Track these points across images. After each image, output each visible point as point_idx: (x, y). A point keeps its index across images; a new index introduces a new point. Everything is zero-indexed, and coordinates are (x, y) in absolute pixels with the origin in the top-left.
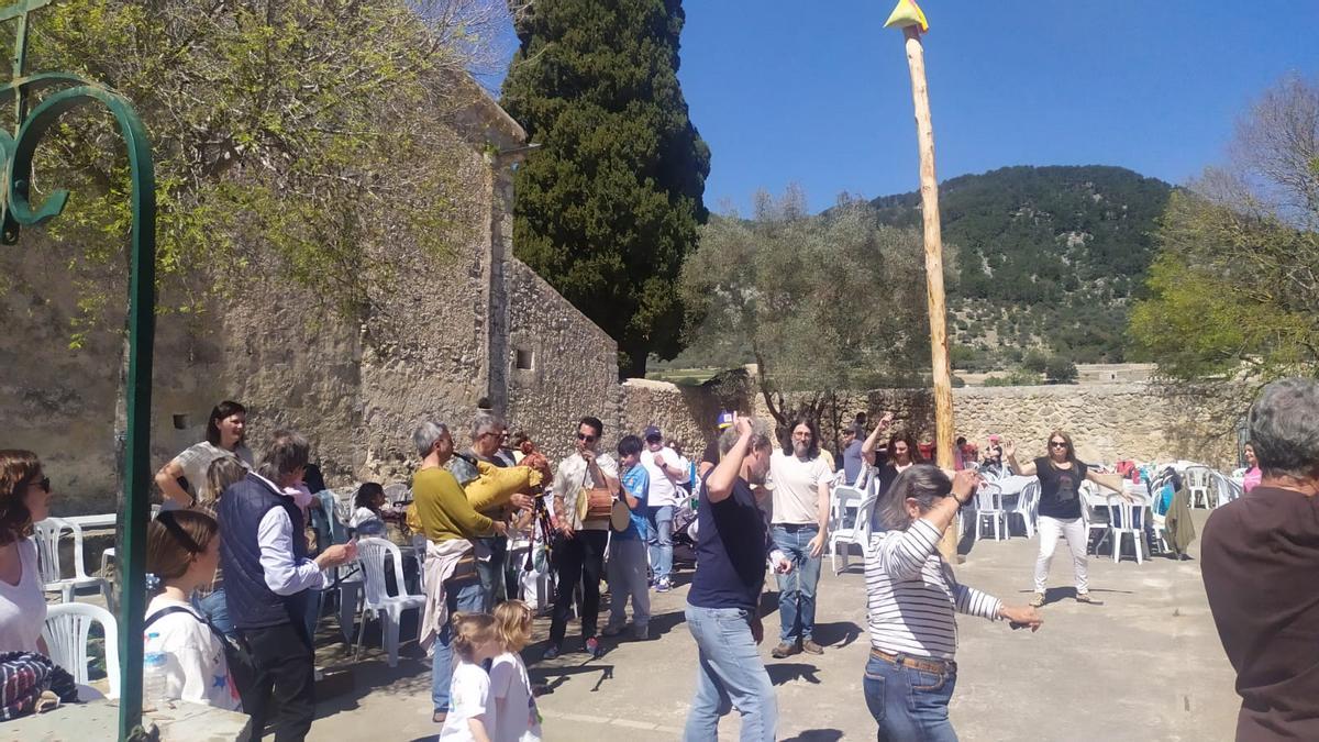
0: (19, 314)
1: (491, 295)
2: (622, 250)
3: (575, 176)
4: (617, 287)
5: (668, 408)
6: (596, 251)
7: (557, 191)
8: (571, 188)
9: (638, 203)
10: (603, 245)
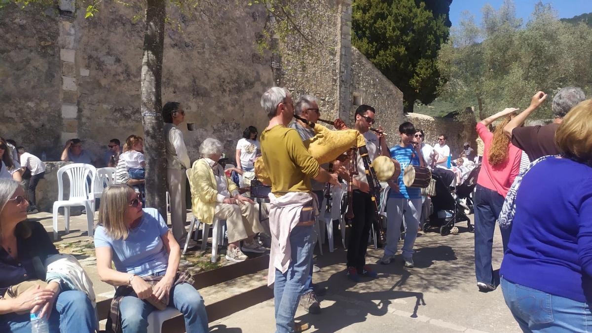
0: (109, 67)
1: (340, 65)
2: (405, 44)
3: (381, 4)
4: (402, 64)
5: (428, 129)
6: (391, 45)
7: (371, 13)
8: (378, 11)
9: (416, 16)
10: (396, 42)
